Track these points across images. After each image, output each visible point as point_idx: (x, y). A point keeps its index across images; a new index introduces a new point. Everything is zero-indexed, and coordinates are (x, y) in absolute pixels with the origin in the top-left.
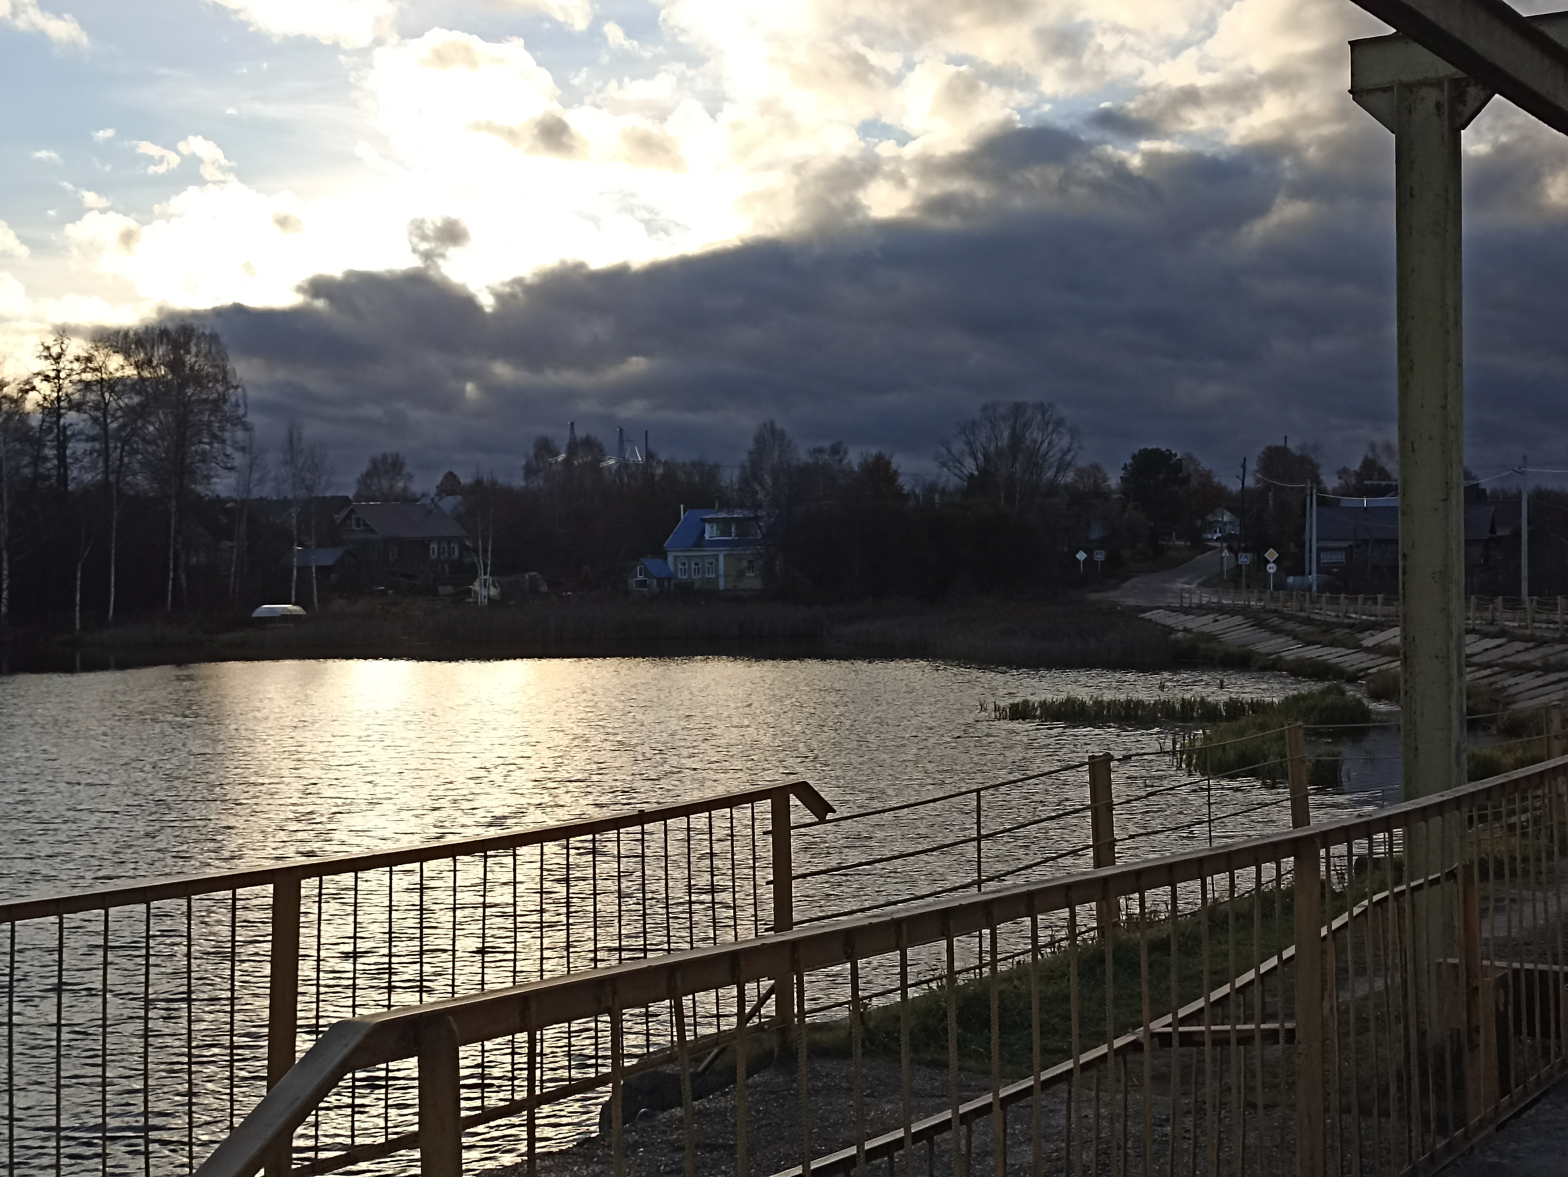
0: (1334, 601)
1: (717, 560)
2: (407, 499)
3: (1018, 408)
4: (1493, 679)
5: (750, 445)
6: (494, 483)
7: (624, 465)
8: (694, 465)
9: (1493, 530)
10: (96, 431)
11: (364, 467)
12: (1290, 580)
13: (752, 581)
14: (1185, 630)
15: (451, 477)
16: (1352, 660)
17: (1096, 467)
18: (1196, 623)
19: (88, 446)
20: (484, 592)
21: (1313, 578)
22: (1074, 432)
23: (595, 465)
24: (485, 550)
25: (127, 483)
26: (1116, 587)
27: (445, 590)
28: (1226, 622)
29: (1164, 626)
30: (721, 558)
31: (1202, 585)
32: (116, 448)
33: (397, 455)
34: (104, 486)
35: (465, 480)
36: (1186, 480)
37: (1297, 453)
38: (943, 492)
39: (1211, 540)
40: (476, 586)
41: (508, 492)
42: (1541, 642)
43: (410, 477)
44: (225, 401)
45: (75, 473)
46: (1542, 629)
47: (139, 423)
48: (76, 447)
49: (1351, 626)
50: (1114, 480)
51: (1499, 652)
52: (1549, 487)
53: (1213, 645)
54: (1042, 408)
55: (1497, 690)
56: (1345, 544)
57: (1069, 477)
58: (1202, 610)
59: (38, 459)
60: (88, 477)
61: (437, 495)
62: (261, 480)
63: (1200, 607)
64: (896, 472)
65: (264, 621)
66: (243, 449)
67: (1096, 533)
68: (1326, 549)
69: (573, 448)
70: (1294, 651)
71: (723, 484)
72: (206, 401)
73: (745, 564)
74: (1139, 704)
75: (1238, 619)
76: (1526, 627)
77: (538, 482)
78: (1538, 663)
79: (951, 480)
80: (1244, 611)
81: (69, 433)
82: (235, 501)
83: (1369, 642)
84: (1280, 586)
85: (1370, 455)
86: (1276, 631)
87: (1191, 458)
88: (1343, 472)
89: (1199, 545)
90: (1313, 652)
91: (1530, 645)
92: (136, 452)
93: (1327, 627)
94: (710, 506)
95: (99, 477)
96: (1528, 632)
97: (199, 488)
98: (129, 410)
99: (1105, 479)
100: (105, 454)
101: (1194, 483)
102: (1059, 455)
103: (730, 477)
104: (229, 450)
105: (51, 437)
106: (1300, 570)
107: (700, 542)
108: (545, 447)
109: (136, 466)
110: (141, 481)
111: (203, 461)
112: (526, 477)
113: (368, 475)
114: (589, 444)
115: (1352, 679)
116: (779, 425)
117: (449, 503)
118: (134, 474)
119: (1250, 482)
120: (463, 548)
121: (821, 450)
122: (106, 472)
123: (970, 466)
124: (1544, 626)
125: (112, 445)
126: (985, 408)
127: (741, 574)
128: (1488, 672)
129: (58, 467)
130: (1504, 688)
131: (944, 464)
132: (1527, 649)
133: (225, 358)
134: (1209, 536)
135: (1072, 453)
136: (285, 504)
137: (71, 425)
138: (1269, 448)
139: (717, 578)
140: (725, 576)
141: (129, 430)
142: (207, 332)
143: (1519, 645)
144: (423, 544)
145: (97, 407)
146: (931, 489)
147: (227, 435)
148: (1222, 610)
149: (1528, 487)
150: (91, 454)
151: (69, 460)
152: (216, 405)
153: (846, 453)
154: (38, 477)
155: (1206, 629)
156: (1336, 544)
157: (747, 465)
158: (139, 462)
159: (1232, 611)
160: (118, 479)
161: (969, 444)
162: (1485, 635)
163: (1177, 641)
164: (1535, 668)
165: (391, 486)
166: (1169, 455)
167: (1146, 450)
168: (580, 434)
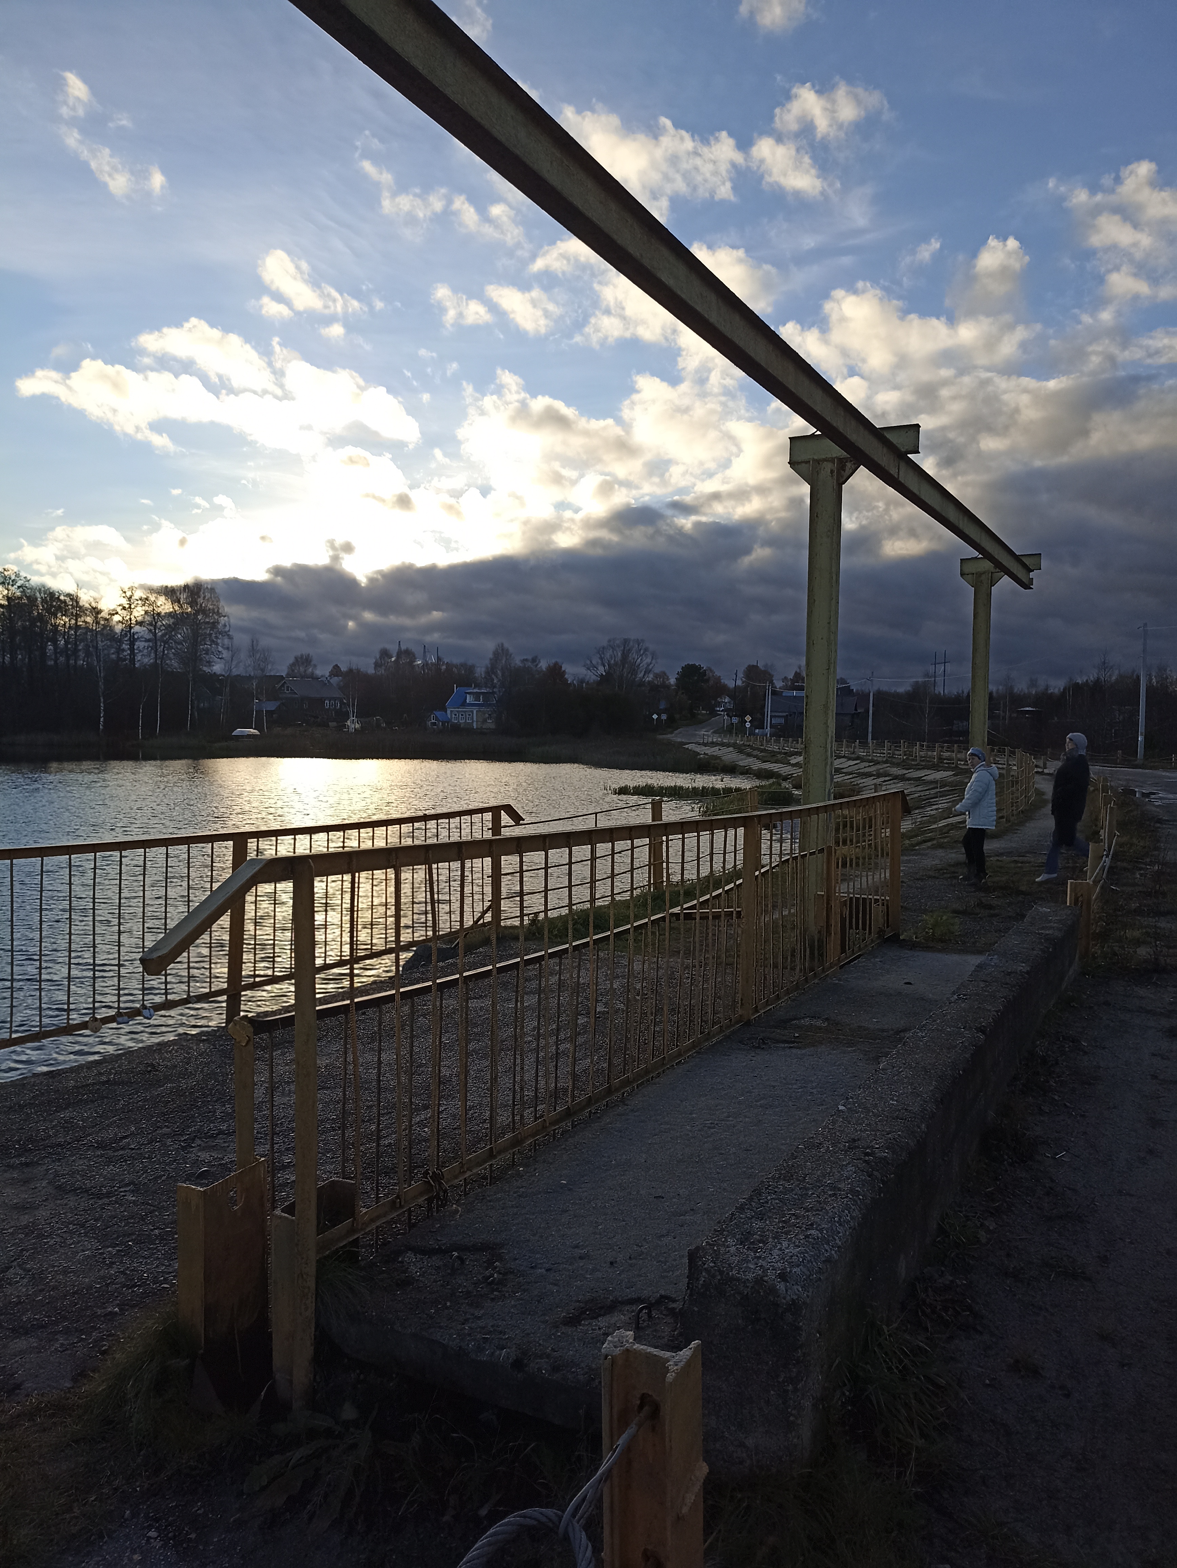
0: (777, 741)
1: (473, 714)
2: (313, 677)
3: (626, 641)
4: (852, 780)
5: (491, 656)
6: (358, 671)
7: (426, 665)
8: (462, 665)
9: (856, 710)
10: (150, 636)
11: (291, 660)
12: (757, 731)
13: (490, 724)
14: (705, 754)
15: (336, 667)
16: (784, 770)
17: (664, 673)
18: (710, 751)
19: (146, 644)
20: (353, 726)
21: (768, 730)
22: (654, 656)
23: (411, 663)
24: (353, 705)
25: (167, 664)
26: (672, 733)
27: (332, 724)
28: (725, 750)
29: (694, 751)
30: (475, 712)
31: (714, 732)
32: (161, 645)
33: (309, 655)
34: (155, 665)
35: (344, 668)
36: (708, 680)
37: (763, 669)
38: (588, 683)
39: (719, 711)
40: (349, 723)
41: (366, 676)
42: (878, 763)
43: (315, 666)
44: (218, 623)
45: (139, 658)
46: (877, 756)
47: (173, 633)
48: (139, 644)
49: (785, 753)
50: (672, 681)
51: (856, 767)
52: (884, 689)
53: (718, 761)
54: (638, 642)
55: (854, 785)
56: (784, 714)
57: (650, 678)
58: (713, 744)
59: (119, 650)
60: (146, 660)
61: (329, 676)
62: (237, 666)
63: (712, 743)
64: (564, 671)
65: (238, 737)
66: (228, 648)
67: (662, 705)
68: (775, 716)
69: (400, 654)
70: (757, 765)
71: (477, 675)
72: (208, 623)
73: (487, 715)
74: (681, 788)
75: (731, 749)
76: (870, 756)
77: (382, 671)
78: (875, 773)
79: (592, 677)
80: (734, 745)
81: (136, 637)
82: (223, 676)
83: (793, 761)
84: (752, 733)
85: (798, 671)
86: (749, 755)
87: (711, 670)
88: (785, 679)
89: (714, 713)
90: (767, 766)
91: (871, 764)
92: (172, 648)
93: (773, 754)
94: (469, 685)
95: (152, 661)
96: (870, 758)
97: (205, 669)
98: (168, 627)
99: (668, 679)
100: (155, 648)
101: (711, 682)
102: (645, 666)
103: (480, 672)
104: (220, 649)
105: (126, 639)
106: (761, 726)
107: (464, 704)
108: (385, 653)
109: (171, 656)
110: (174, 664)
111: (207, 654)
112: (375, 668)
113: (293, 665)
114: (408, 652)
115: (785, 779)
116: (506, 645)
117: (335, 680)
118: (171, 659)
119: (739, 683)
120: (342, 703)
121: (526, 660)
122: (156, 658)
123: (601, 670)
124: (878, 755)
125: (159, 644)
126: (609, 641)
127: (485, 721)
128: (851, 776)
129: (130, 655)
130: (857, 784)
131: (588, 669)
132: (869, 766)
133: (218, 601)
134: (718, 709)
135: (652, 665)
136: (250, 678)
137: (137, 633)
138: (749, 666)
139: (473, 722)
140: (477, 722)
141: (167, 636)
142: (209, 587)
143: (867, 764)
144: (321, 701)
145: (151, 624)
146: (582, 681)
147: (219, 641)
148: (723, 744)
149: (873, 690)
150: (148, 648)
151: (136, 651)
152: (214, 625)
153: (540, 662)
154: (119, 658)
155: (715, 754)
156: (781, 714)
157: (489, 666)
158: (173, 653)
159: (728, 745)
160: (161, 662)
161: (601, 659)
162: (849, 759)
163: (700, 759)
164: (874, 775)
165: (305, 671)
166: (700, 668)
167: (688, 664)
168: (403, 647)
